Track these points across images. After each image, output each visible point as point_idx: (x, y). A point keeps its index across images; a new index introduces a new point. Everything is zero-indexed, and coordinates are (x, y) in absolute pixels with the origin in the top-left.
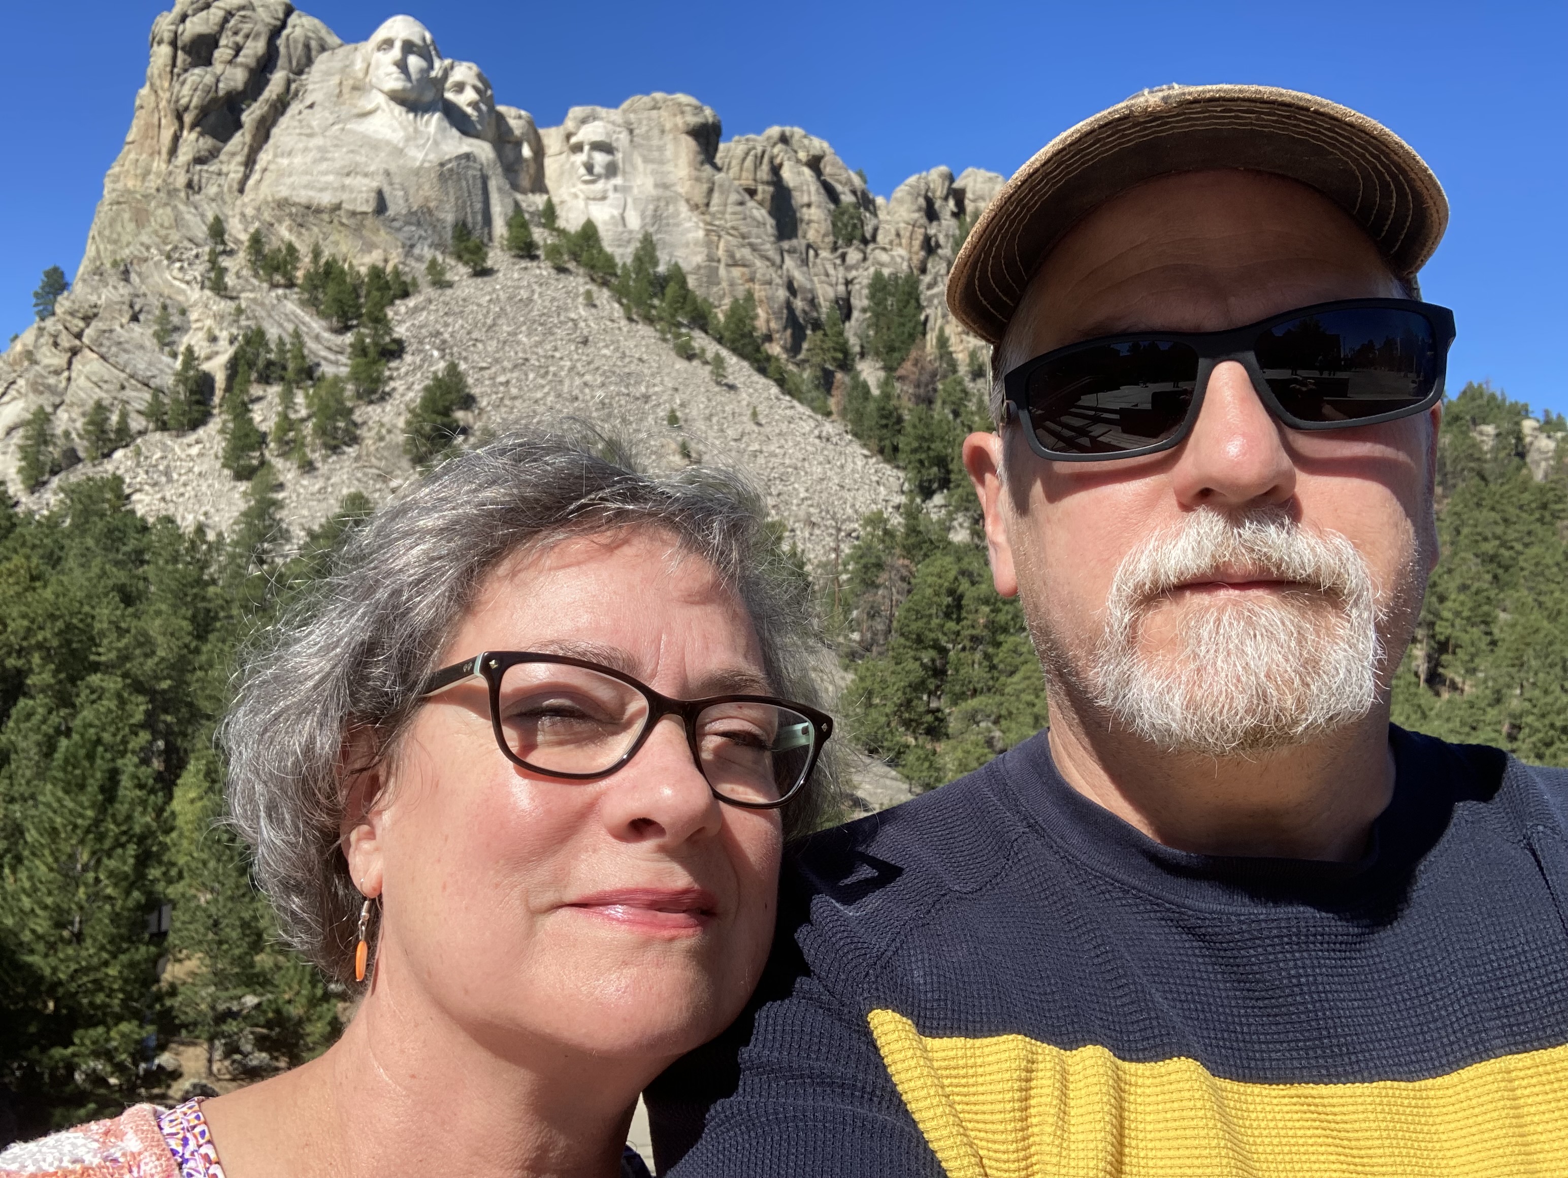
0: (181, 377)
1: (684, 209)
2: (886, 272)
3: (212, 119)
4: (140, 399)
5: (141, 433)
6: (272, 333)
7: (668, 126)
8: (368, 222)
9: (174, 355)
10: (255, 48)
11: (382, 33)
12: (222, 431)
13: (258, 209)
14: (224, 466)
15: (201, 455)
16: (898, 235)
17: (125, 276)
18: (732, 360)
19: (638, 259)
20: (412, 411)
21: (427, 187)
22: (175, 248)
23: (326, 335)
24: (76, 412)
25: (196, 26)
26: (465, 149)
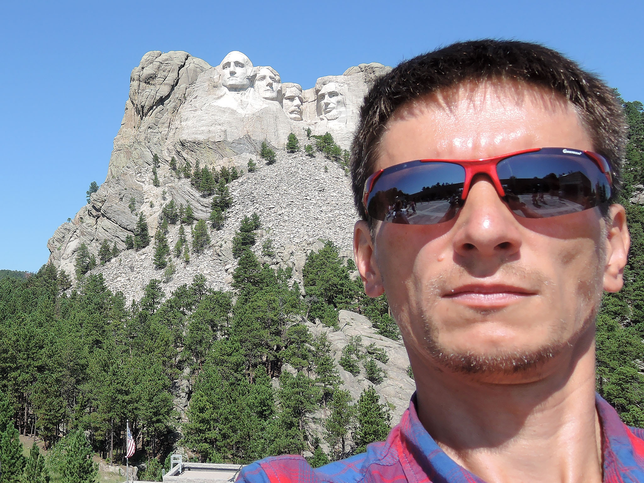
0: (139, 224)
4: (124, 235)
6: (178, 200)
8: (221, 145)
9: (137, 215)
12: (154, 248)
13: (174, 146)
14: (154, 264)
15: (146, 259)
17: (118, 182)
20: (236, 232)
21: (247, 126)
22: (139, 167)
26: (265, 106)
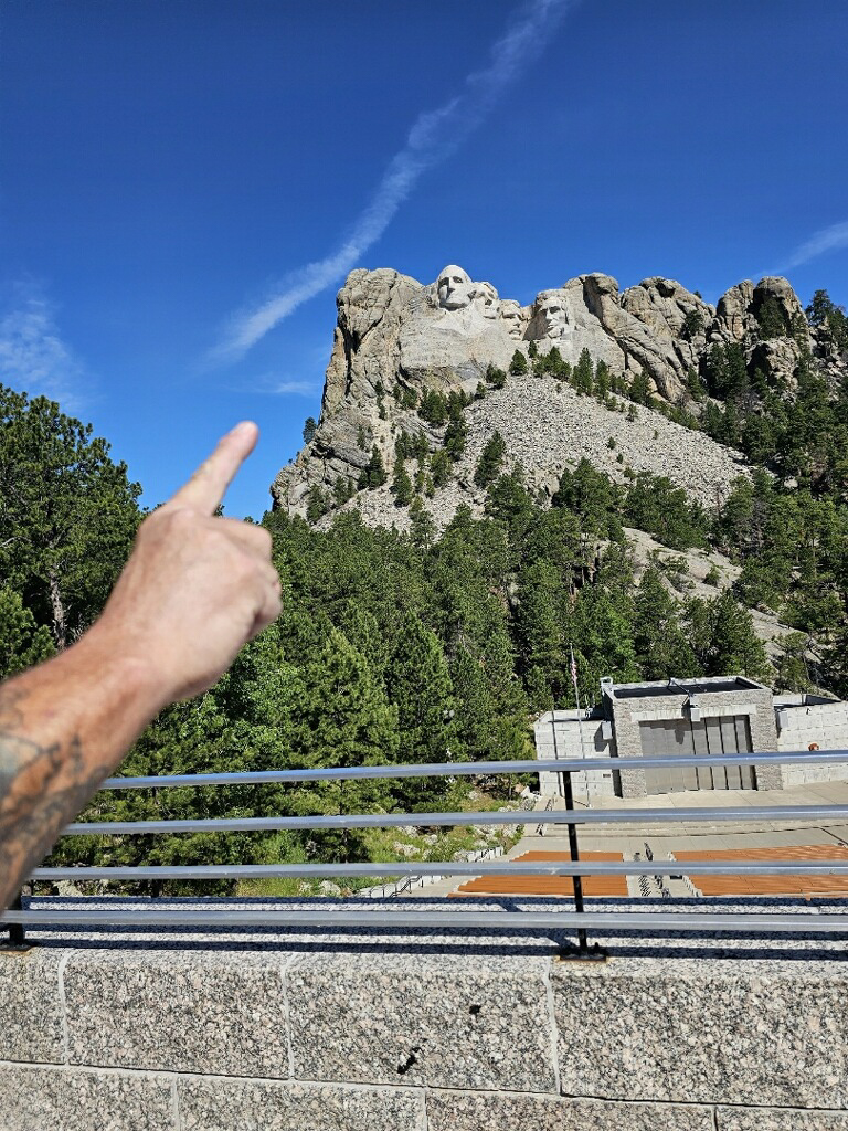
0: (373, 461)
2: (720, 344)
4: (357, 474)
5: (359, 490)
6: (410, 432)
9: (367, 451)
11: (443, 276)
12: (394, 484)
13: (396, 375)
15: (386, 496)
16: (725, 323)
18: (639, 407)
19: (581, 363)
20: (479, 461)
21: (472, 348)
23: (434, 430)
25: (357, 292)
26: (489, 325)
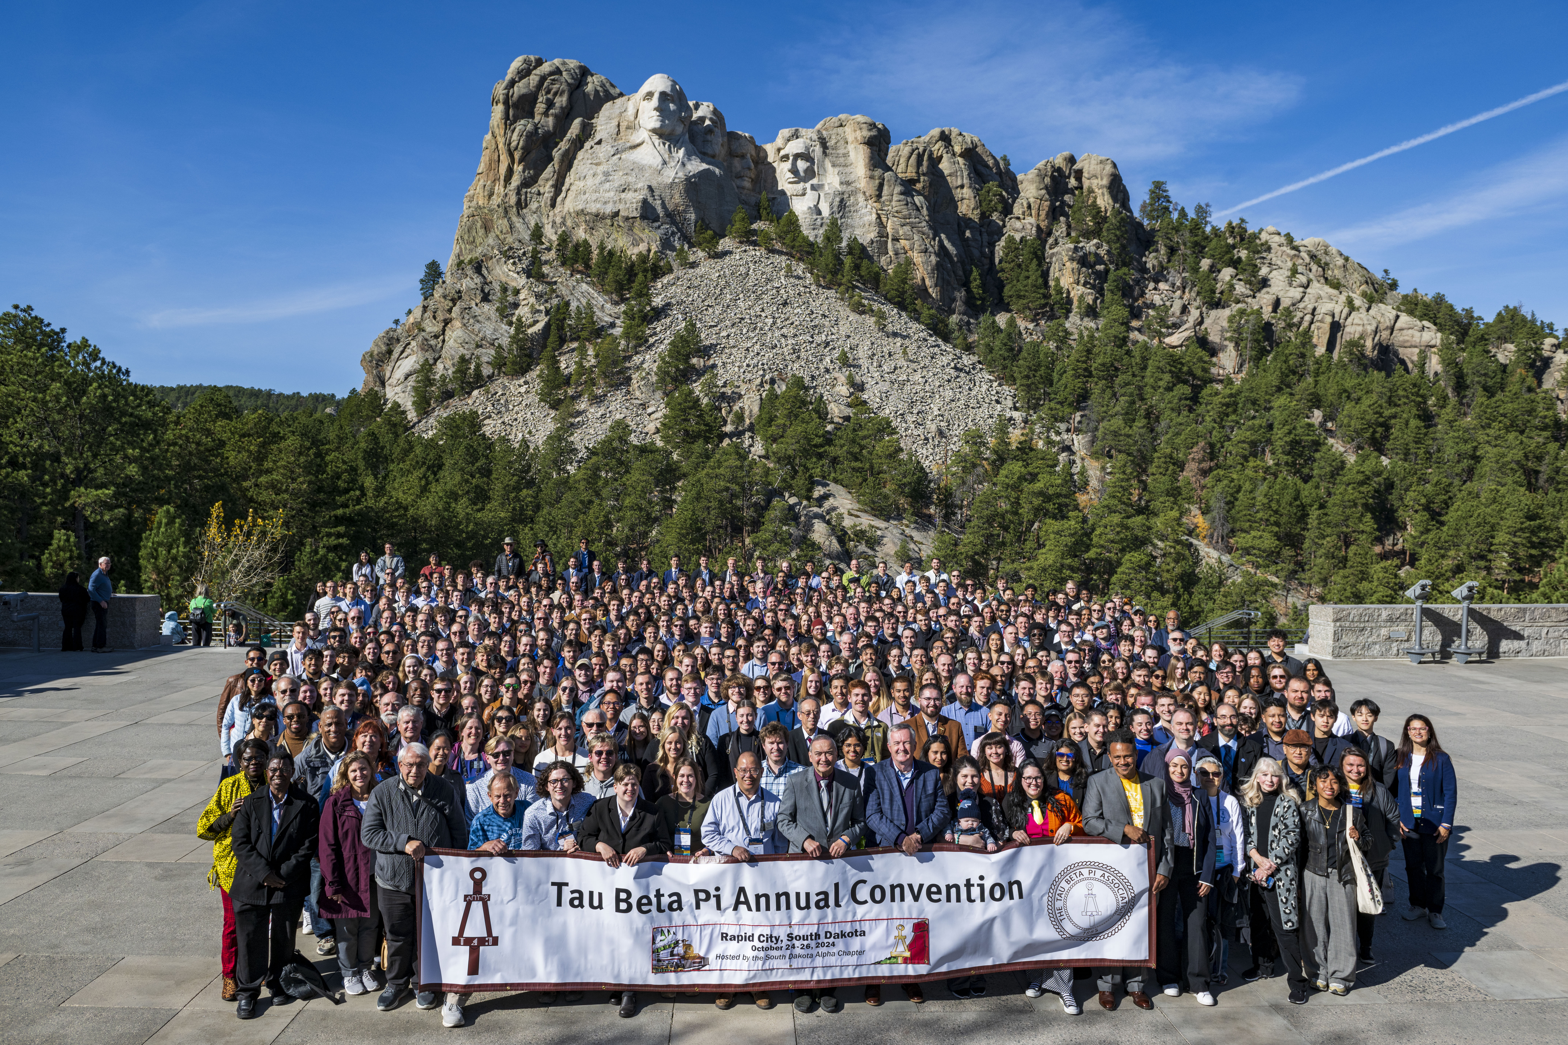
0: (514, 339)
1: (861, 198)
2: (1018, 237)
3: (533, 155)
4: (489, 354)
5: (490, 377)
6: (573, 306)
7: (850, 139)
8: (637, 223)
9: (510, 324)
10: (561, 101)
11: (645, 88)
12: (539, 376)
13: (564, 218)
14: (541, 400)
15: (527, 392)
16: (1029, 207)
17: (478, 269)
18: (893, 312)
19: (828, 239)
20: (663, 359)
21: (677, 196)
22: (511, 248)
23: (608, 306)
24: (449, 363)
25: (521, 89)
26: (706, 165)
